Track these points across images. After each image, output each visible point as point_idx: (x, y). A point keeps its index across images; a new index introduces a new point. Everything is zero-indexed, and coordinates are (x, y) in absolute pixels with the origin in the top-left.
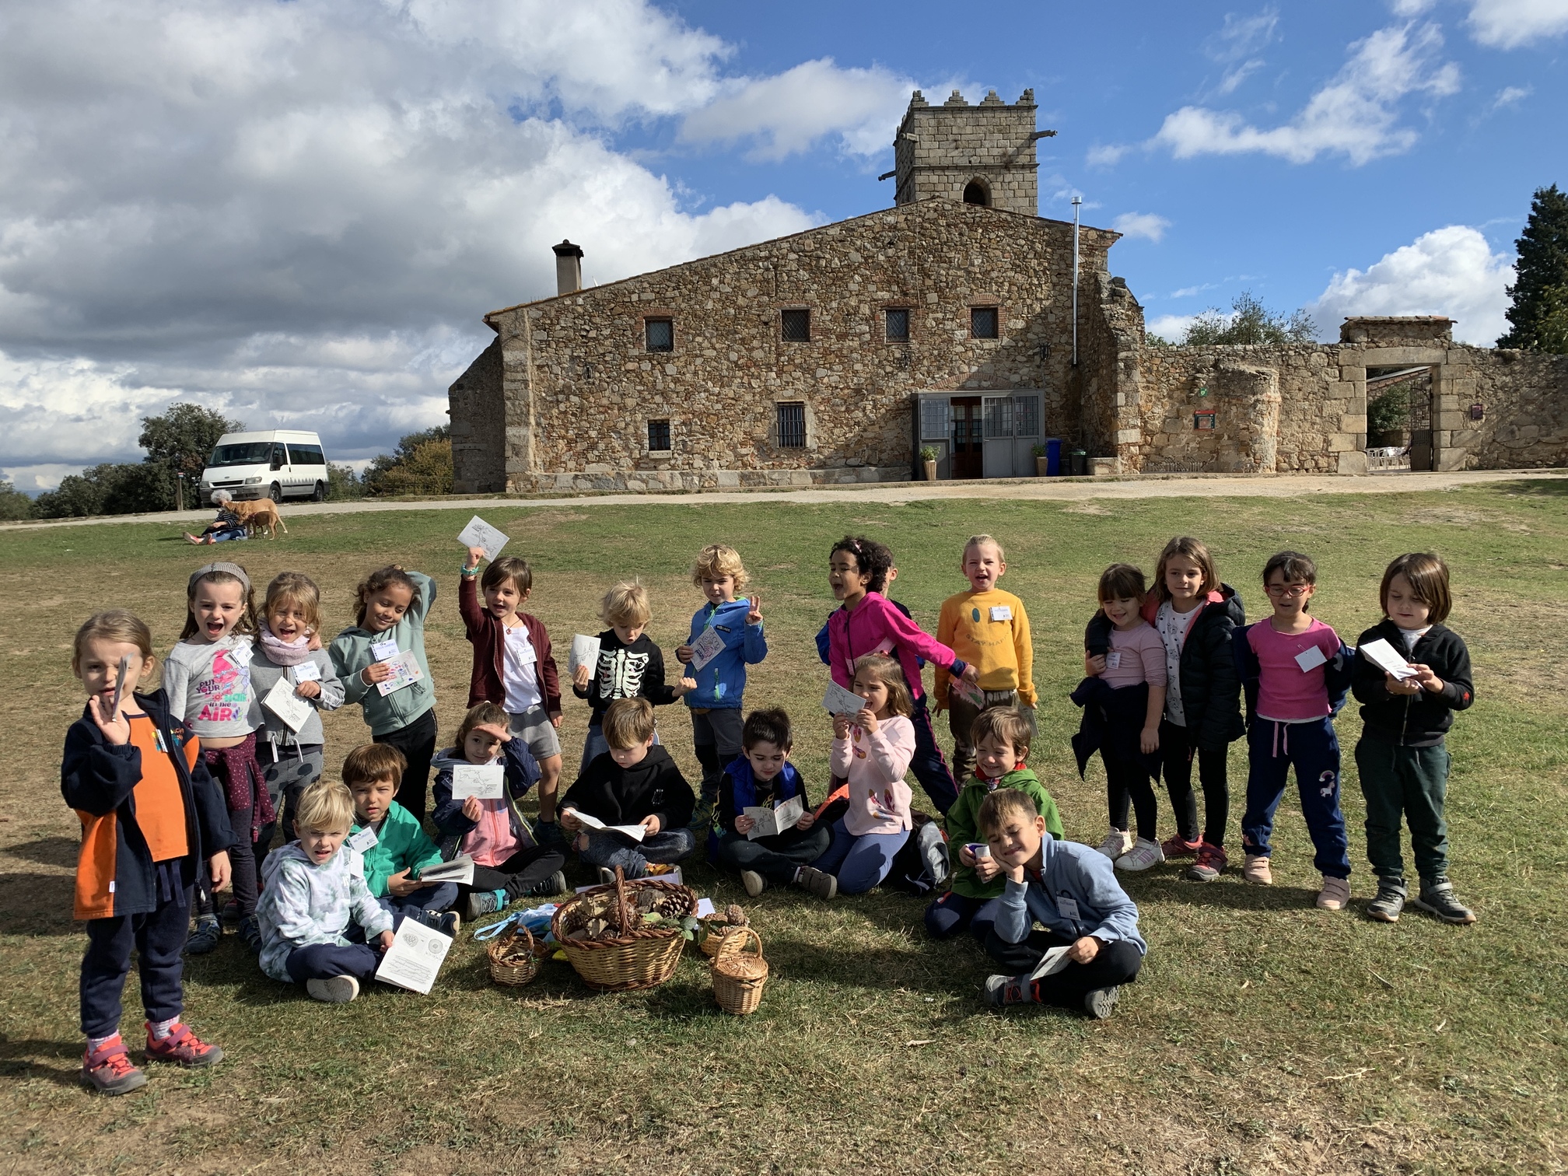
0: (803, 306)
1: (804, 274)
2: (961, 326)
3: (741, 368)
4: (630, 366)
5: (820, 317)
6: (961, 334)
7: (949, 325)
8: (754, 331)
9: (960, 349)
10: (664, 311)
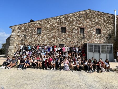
0: (65, 27)
1: (65, 22)
2: (94, 32)
3: (53, 37)
4: (33, 36)
5: (68, 29)
6: (94, 33)
7: (91, 31)
8: (56, 31)
9: (94, 36)
10: (40, 27)
